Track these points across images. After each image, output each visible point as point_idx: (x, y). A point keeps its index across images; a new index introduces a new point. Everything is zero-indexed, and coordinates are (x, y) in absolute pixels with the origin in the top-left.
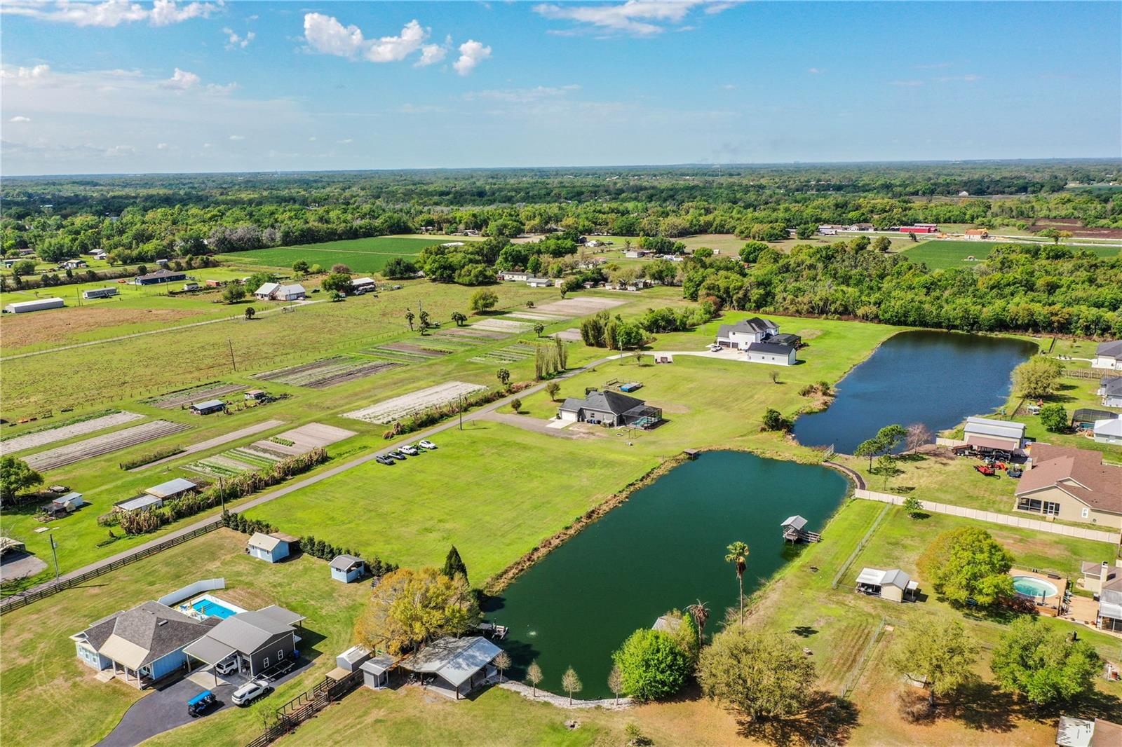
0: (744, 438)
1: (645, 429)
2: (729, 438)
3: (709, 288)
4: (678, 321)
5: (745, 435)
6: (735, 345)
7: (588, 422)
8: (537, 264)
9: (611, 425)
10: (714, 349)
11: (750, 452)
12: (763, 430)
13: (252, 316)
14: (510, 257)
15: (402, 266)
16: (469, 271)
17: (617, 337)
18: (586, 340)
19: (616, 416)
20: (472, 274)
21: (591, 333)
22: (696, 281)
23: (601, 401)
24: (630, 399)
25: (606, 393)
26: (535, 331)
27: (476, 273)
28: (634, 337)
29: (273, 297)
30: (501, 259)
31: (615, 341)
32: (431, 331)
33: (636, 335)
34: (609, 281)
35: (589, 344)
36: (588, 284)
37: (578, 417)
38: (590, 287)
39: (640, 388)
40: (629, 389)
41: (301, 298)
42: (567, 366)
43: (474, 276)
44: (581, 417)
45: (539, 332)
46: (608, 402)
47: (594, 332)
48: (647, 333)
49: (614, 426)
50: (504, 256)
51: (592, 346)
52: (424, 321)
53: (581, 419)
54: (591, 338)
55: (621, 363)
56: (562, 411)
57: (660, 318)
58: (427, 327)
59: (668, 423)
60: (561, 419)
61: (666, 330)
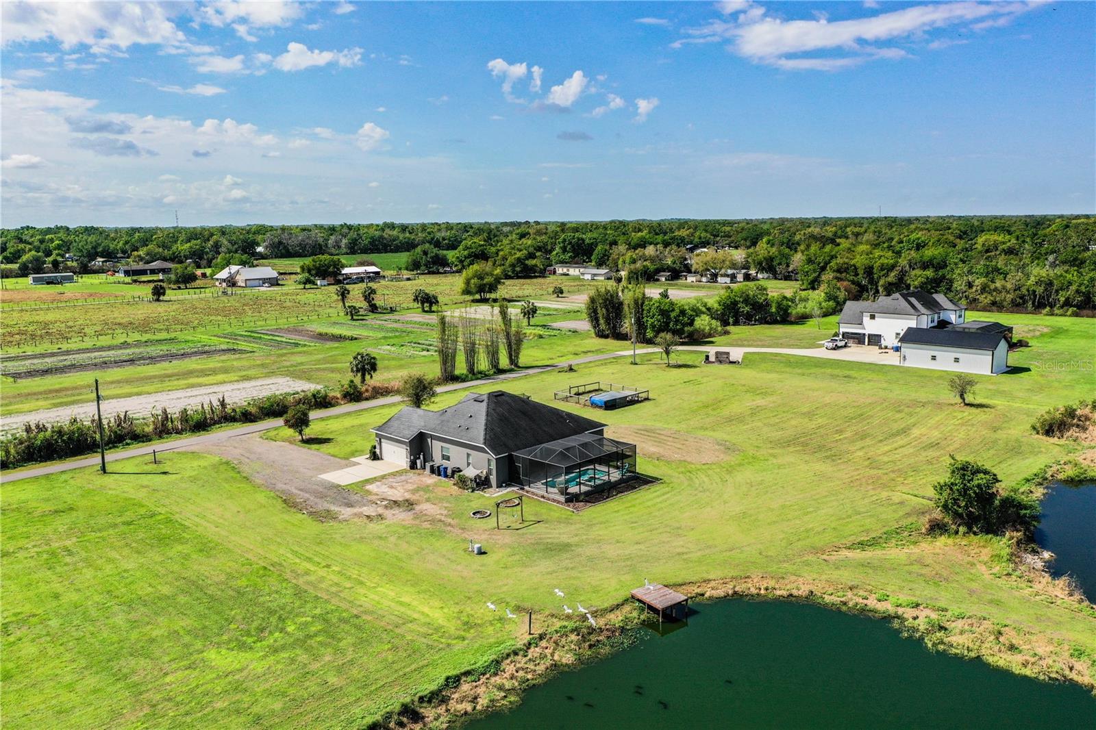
0: (869, 554)
1: (568, 501)
2: (817, 551)
3: (839, 271)
4: (774, 305)
5: (874, 543)
6: (875, 340)
7: (433, 471)
8: (605, 255)
9: (482, 483)
10: (830, 345)
11: (888, 618)
12: (936, 528)
13: (161, 298)
14: (569, 247)
15: (429, 256)
16: (505, 258)
17: (645, 319)
18: (595, 327)
19: (496, 459)
20: (507, 263)
21: (602, 312)
22: (820, 263)
23: (471, 416)
24: (562, 417)
25: (496, 396)
26: (524, 316)
27: (513, 261)
28: (675, 318)
29: (231, 282)
30: (558, 249)
31: (640, 325)
32: (373, 316)
33: (679, 316)
34: (693, 270)
35: (601, 335)
36: (662, 276)
37: (412, 458)
38: (666, 280)
39: (638, 402)
40: (606, 403)
41: (267, 285)
42: (523, 360)
43: (510, 266)
44: (421, 456)
45: (529, 318)
46: (487, 420)
47: (607, 310)
48: (714, 322)
49: (491, 486)
50: (562, 245)
51: (606, 337)
52: (369, 302)
53: (418, 461)
54: (602, 321)
55: (638, 360)
56: (382, 440)
57: (741, 300)
58: (373, 312)
59: (647, 487)
60: (378, 459)
61: (751, 321)
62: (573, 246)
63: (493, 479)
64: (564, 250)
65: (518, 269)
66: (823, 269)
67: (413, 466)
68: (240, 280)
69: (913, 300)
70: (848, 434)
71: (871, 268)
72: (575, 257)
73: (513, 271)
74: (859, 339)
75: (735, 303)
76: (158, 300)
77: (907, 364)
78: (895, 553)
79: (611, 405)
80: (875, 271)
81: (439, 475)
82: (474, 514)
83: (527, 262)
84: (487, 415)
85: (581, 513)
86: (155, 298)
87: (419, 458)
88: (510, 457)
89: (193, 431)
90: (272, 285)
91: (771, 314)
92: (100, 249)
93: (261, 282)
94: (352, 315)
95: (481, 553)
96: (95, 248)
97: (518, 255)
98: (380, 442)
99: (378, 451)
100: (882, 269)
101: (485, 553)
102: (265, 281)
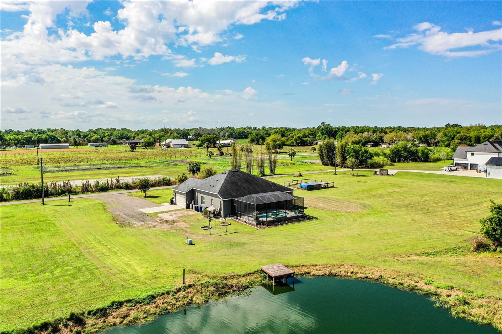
0: (430, 258)
1: (257, 224)
2: (394, 255)
3: (461, 139)
4: (420, 152)
5: (436, 253)
6: (474, 167)
7: (196, 209)
9: (217, 215)
10: (447, 169)
12: (481, 247)
13: (134, 150)
14: (325, 132)
15: (259, 136)
16: (292, 137)
17: (346, 155)
18: (322, 160)
19: (224, 201)
20: (294, 139)
21: (325, 152)
22: (451, 136)
23: (217, 181)
24: (269, 184)
25: (233, 172)
26: (289, 156)
27: (296, 138)
28: (361, 154)
29: (168, 146)
30: (319, 134)
31: (344, 159)
32: (220, 157)
33: (364, 153)
34: (385, 142)
35: (325, 164)
36: (369, 144)
37: (188, 202)
38: (371, 146)
39: (327, 188)
40: (308, 186)
41: (183, 147)
42: (277, 171)
43: (295, 140)
44: (193, 202)
45: (292, 157)
46: (224, 182)
47: (328, 151)
48: (386, 159)
49: (221, 217)
50: (321, 131)
51: (328, 165)
52: (220, 151)
53: (191, 205)
54: (325, 157)
55: (337, 173)
56: (177, 194)
57: (402, 149)
58: (221, 155)
59: (308, 221)
60: (174, 204)
61: (408, 160)
62: (327, 132)
63: (222, 212)
64: (323, 134)
65: (299, 142)
66: (453, 139)
67: (188, 207)
68: (172, 144)
69: (496, 145)
70: (442, 204)
71: (479, 137)
73: (296, 143)
74: (465, 167)
75: (399, 151)
76: (133, 151)
77: (490, 177)
78: (448, 259)
79: (311, 188)
80: (481, 138)
81: (198, 211)
82: (202, 227)
83: (303, 138)
84: (225, 180)
85: (261, 230)
86: (132, 150)
87: (192, 203)
88: (232, 200)
89: (99, 192)
90: (185, 147)
91: (419, 157)
92: (123, 136)
93: (181, 146)
94: (210, 156)
95: (191, 244)
97: (299, 135)
98: (175, 195)
99: (174, 200)
100: (485, 138)
101: (194, 244)
102: (182, 145)
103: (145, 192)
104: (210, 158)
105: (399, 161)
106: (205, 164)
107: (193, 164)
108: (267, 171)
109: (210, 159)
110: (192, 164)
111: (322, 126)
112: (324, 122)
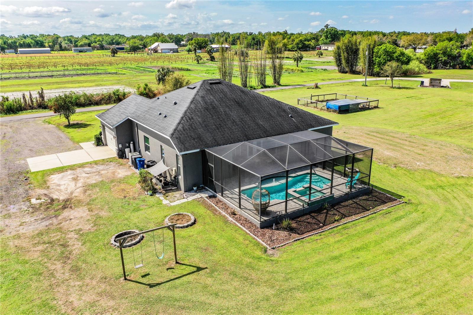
1: (265, 226)
7: (133, 162)
9: (171, 184)
13: (116, 55)
14: (329, 35)
15: (255, 40)
16: (293, 40)
17: (374, 59)
18: (338, 66)
20: (295, 43)
21: (344, 55)
23: (175, 104)
24: (284, 111)
25: (211, 84)
26: (295, 61)
27: (298, 42)
28: (397, 57)
29: (155, 50)
30: (323, 37)
31: (371, 63)
32: (210, 62)
33: (400, 56)
34: (401, 45)
35: (343, 71)
37: (120, 146)
39: (369, 109)
40: (340, 107)
41: (171, 52)
42: (283, 81)
43: (296, 44)
44: (132, 145)
45: (297, 62)
46: (189, 108)
47: (348, 53)
48: (421, 65)
49: (179, 189)
50: (325, 34)
51: (346, 72)
52: (210, 55)
54: (343, 62)
55: (367, 84)
57: (441, 52)
58: (212, 61)
59: (384, 208)
61: (447, 66)
62: (331, 35)
64: (327, 37)
65: (300, 46)
67: (122, 155)
68: (159, 49)
72: (332, 41)
73: (298, 47)
75: (436, 55)
76: (114, 56)
79: (344, 110)
81: (137, 167)
83: (305, 42)
84: (192, 102)
86: (112, 55)
87: (129, 147)
88: (202, 155)
90: (174, 52)
91: (462, 63)
92: (114, 41)
93: (169, 50)
94: (198, 61)
96: (112, 40)
97: (301, 38)
98: (104, 129)
99: (102, 137)
102: (171, 50)
103: (67, 117)
104: (198, 63)
105: (436, 68)
106: (190, 70)
107: (163, 70)
108: (269, 81)
109: (198, 65)
110: (161, 70)
111: (325, 29)
112: (327, 25)
